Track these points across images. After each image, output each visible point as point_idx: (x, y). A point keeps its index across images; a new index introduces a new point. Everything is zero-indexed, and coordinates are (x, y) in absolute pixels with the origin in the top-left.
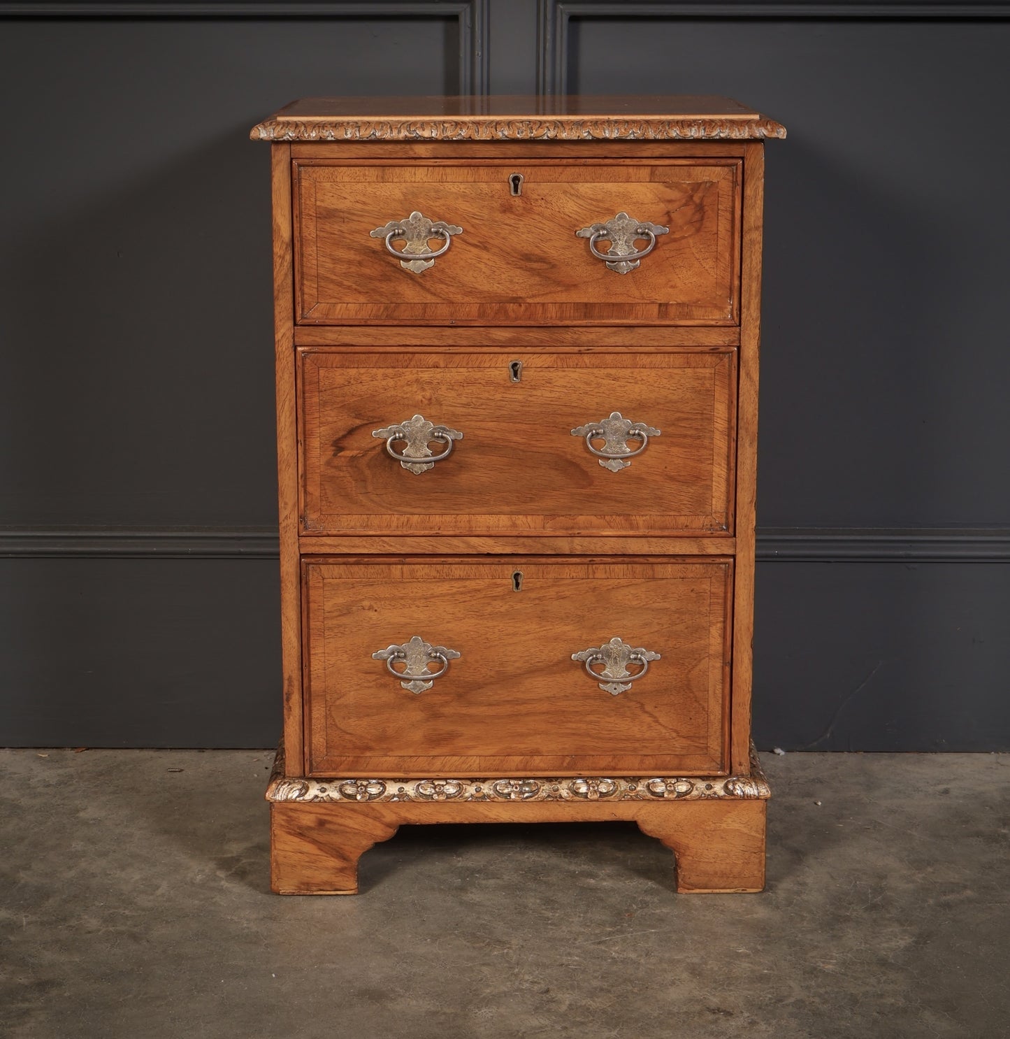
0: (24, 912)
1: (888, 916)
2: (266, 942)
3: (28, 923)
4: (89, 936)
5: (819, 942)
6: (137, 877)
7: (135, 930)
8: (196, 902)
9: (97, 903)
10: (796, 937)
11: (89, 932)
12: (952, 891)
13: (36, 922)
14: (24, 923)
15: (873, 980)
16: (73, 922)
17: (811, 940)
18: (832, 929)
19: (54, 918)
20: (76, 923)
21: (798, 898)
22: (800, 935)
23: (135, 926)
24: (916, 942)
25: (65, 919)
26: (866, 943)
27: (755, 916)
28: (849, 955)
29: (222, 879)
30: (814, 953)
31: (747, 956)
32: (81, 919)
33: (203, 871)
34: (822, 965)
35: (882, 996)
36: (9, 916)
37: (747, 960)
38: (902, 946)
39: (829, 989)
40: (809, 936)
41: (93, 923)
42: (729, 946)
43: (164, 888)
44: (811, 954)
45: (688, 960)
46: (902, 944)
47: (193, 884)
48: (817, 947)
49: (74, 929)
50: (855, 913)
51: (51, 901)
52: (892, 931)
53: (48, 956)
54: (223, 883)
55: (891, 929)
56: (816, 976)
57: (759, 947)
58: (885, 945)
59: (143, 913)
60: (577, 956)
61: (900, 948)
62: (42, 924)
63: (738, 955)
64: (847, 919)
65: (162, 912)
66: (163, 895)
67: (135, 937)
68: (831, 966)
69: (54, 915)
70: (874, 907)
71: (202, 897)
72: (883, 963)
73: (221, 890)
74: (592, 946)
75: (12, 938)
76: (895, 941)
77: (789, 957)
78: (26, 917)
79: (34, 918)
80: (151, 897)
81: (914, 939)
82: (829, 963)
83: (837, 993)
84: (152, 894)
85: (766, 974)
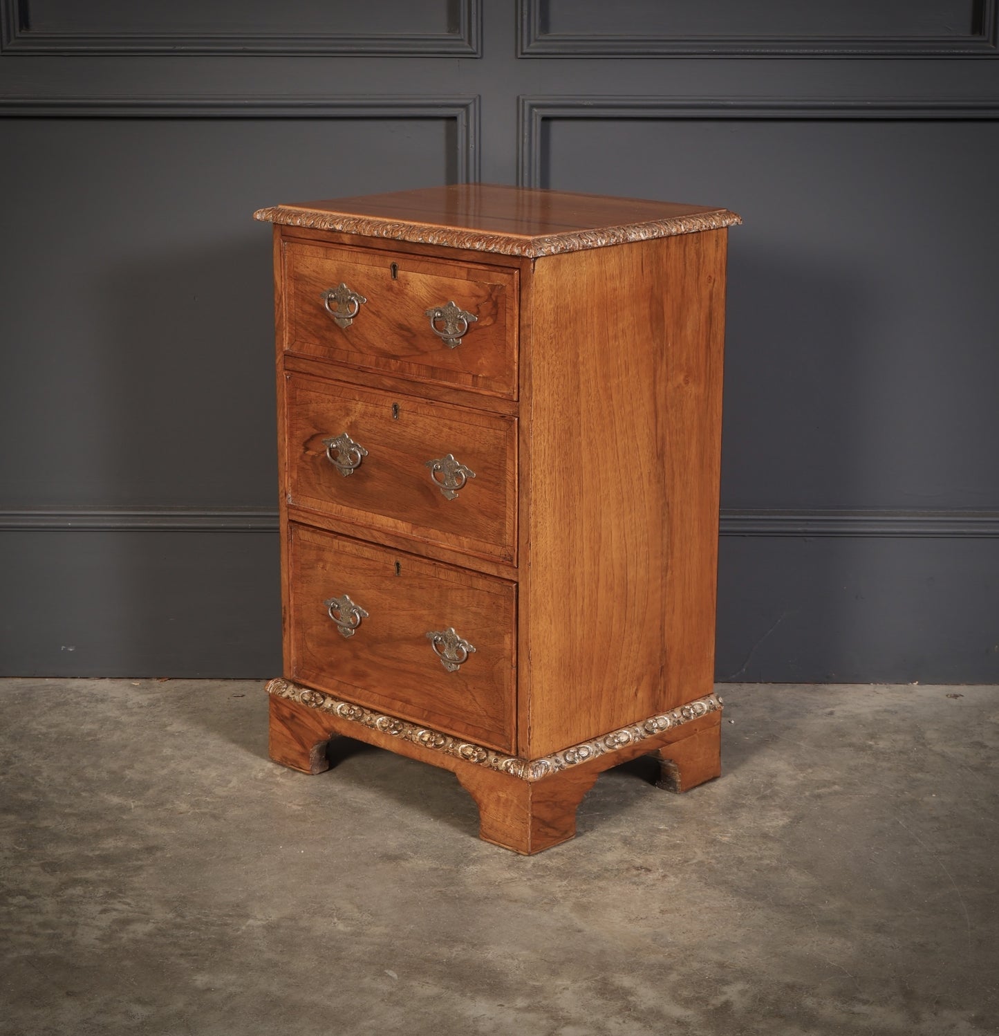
0: (132, 799)
1: (773, 803)
3: (136, 807)
4: (181, 816)
5: (720, 822)
6: (214, 774)
7: (215, 811)
8: (259, 792)
9: (185, 793)
10: (703, 818)
11: (181, 813)
12: (825, 786)
13: (141, 805)
14: (133, 807)
15: (755, 848)
16: (169, 806)
17: (714, 820)
18: (731, 813)
19: (154, 803)
20: (171, 806)
21: (709, 791)
22: (706, 817)
23: (215, 809)
24: (791, 822)
25: (162, 804)
26: (754, 822)
27: (674, 803)
28: (741, 831)
29: (277, 776)
30: (716, 829)
31: (666, 831)
32: (174, 804)
33: (264, 770)
34: (720, 837)
35: (761, 859)
36: (120, 802)
37: (665, 834)
38: (781, 825)
39: (722, 854)
40: (714, 818)
41: (183, 807)
42: (653, 825)
43: (234, 782)
44: (712, 830)
45: (622, 834)
46: (781, 823)
47: (256, 779)
48: (718, 825)
49: (170, 811)
50: (749, 802)
51: (151, 791)
52: (775, 814)
53: (152, 830)
54: (278, 779)
55: (773, 813)
56: (714, 845)
57: (675, 825)
58: (768, 824)
59: (220, 800)
61: (779, 826)
62: (146, 807)
63: (659, 830)
64: (743, 806)
65: (234, 799)
66: (234, 787)
67: (215, 817)
68: (726, 839)
69: (154, 801)
70: (764, 797)
71: (263, 788)
72: (765, 836)
73: (278, 784)
75: (124, 817)
76: (776, 821)
77: (696, 832)
78: (134, 802)
79: (139, 803)
80: (225, 789)
81: (790, 820)
82: (726, 836)
83: (729, 856)
84: (227, 787)
85: (678, 844)
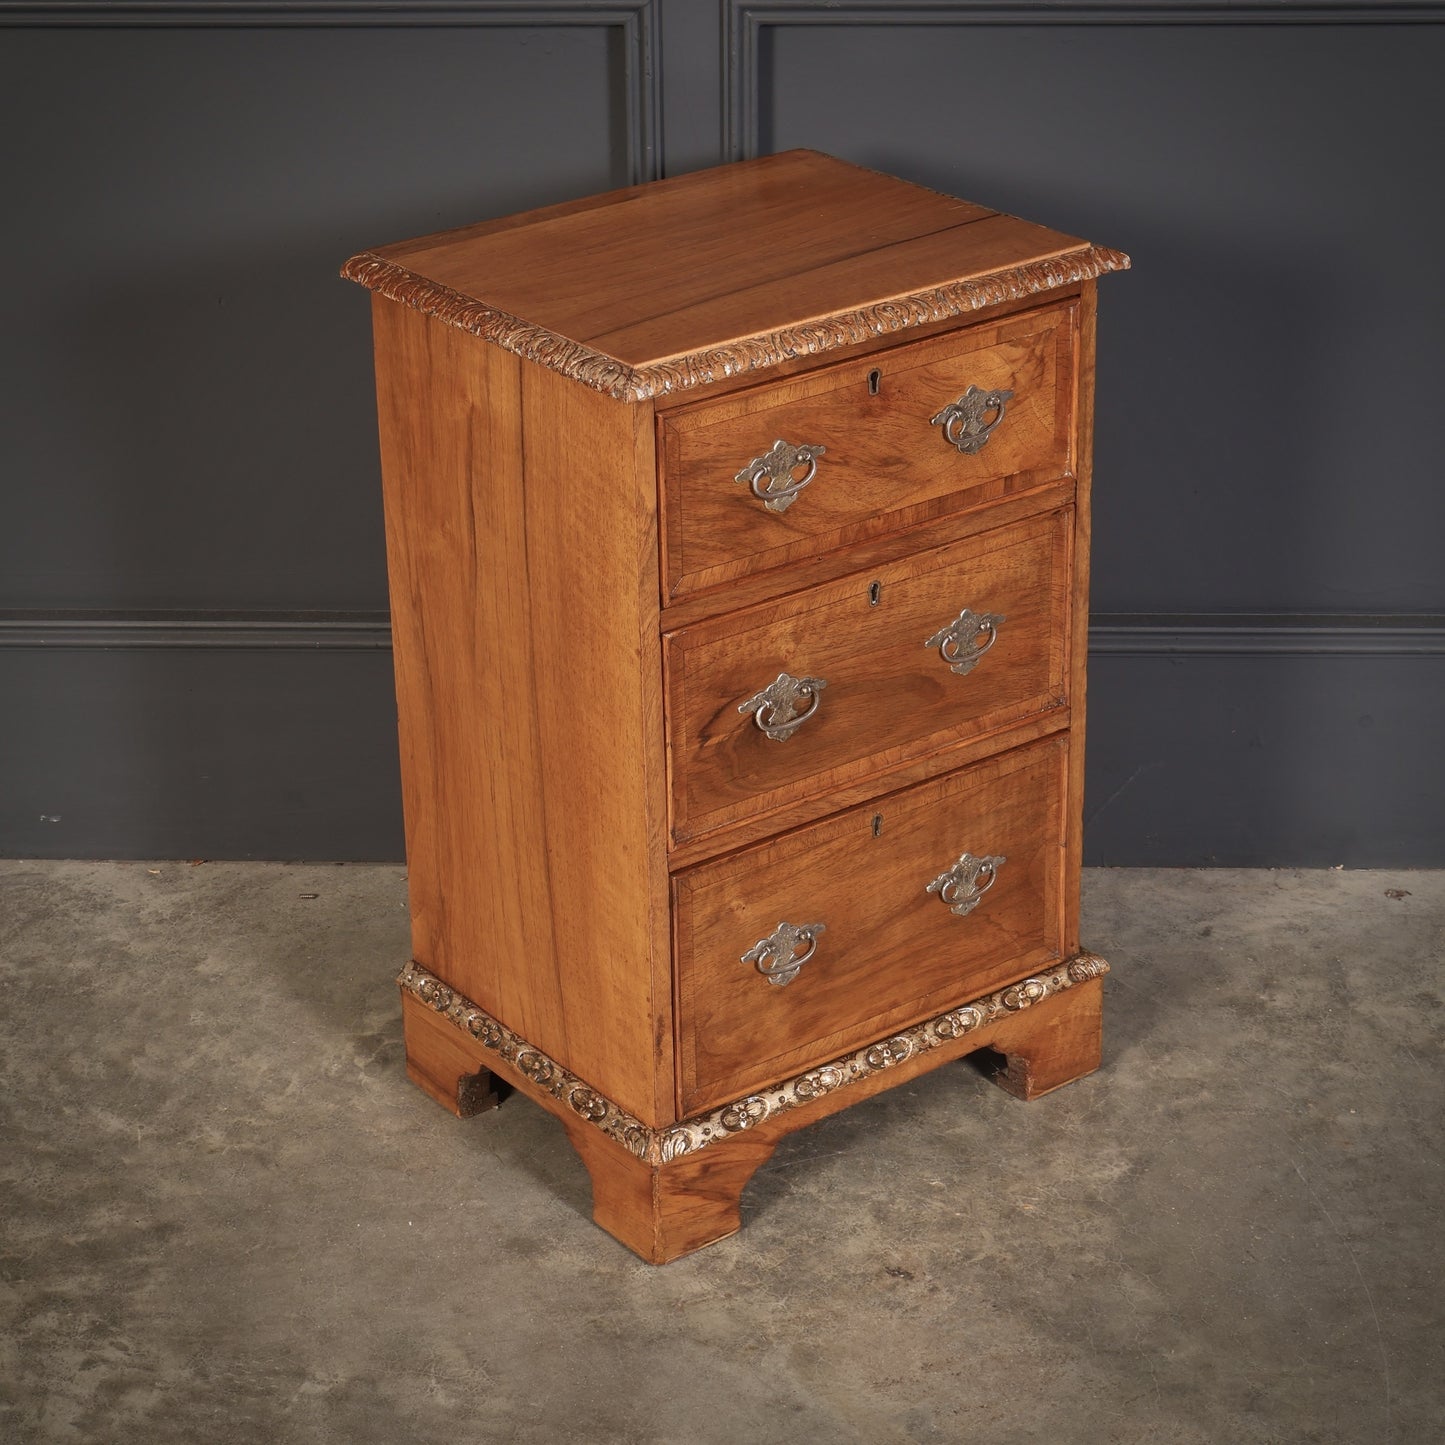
0: (139, 1120)
1: (1107, 1130)
2: (408, 1167)
3: (144, 1138)
4: (210, 1157)
5: (1023, 1170)
6: (264, 1067)
7: (263, 1147)
8: (331, 1106)
9: (219, 1108)
10: (999, 1162)
11: (212, 1152)
12: (1187, 1092)
13: (153, 1136)
14: (139, 1138)
15: (1075, 1228)
16: (194, 1137)
17: (1016, 1167)
18: (1041, 1151)
19: (172, 1129)
20: (197, 1137)
22: (1003, 1160)
23: (263, 1142)
24: (1133, 1171)
25: (184, 1132)
26: (1076, 1172)
28: (1054, 1190)
29: (361, 1070)
30: (1015, 1187)
31: (940, 1190)
32: (202, 1131)
33: (339, 1057)
34: (1022, 1205)
35: (1082, 1251)
36: (121, 1127)
37: (939, 1197)
38: (1116, 1176)
39: (1024, 1240)
40: (1014, 1162)
41: (216, 1138)
42: (923, 1177)
43: (294, 1084)
44: (1011, 1189)
45: (875, 1197)
46: (1116, 1172)
47: (328, 1078)
48: (1020, 1178)
49: (195, 1147)
50: (1070, 1126)
51: (168, 1104)
52: (1108, 1154)
53: (167, 1187)
54: (362, 1076)
55: (1107, 1151)
56: (1011, 1222)
57: (955, 1178)
58: (1096, 1175)
59: (272, 1122)
60: (752, 1190)
61: (1112, 1178)
62: (159, 1138)
63: (931, 1190)
64: (1060, 1136)
65: (293, 1120)
66: (294, 1095)
67: (262, 1159)
68: (1031, 1207)
69: (172, 1126)
70: (1094, 1117)
71: (338, 1097)
72: (1091, 1201)
73: (360, 1087)
74: (770, 1176)
75: (126, 1161)
76: (1109, 1170)
77: (986, 1193)
78: (141, 1128)
79: (150, 1130)
80: (281, 1099)
81: (1131, 1166)
82: (1031, 1202)
83: (1033, 1246)
84: (283, 1094)
85: (957, 1219)
